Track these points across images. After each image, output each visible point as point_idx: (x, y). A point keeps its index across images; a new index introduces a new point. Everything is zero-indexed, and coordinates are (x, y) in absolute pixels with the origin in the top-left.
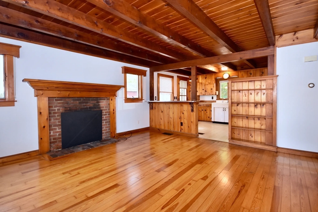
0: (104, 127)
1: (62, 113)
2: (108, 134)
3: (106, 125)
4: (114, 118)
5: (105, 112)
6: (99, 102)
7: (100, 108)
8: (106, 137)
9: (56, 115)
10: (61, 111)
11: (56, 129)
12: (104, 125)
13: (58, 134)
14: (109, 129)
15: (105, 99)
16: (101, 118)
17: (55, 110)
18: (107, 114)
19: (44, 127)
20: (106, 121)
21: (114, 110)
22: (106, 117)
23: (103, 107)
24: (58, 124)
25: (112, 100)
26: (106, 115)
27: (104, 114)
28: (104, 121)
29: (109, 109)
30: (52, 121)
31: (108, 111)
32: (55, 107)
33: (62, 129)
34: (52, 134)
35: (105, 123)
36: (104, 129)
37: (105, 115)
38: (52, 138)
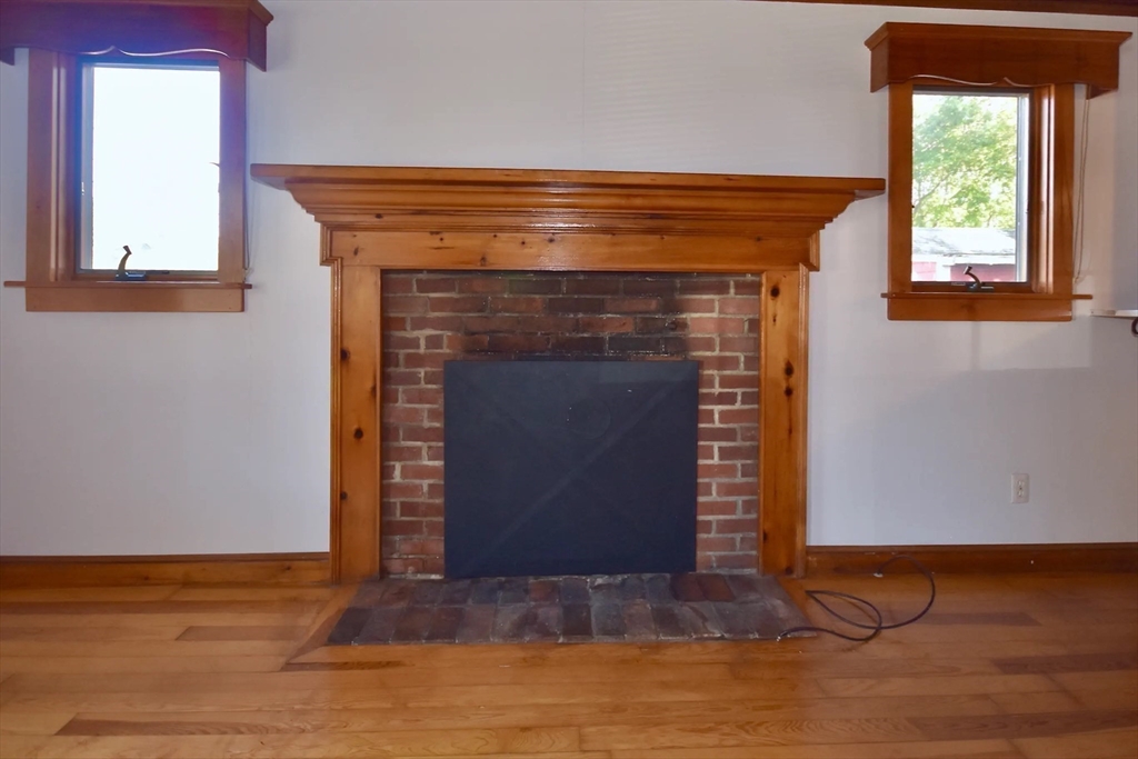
0: (709, 486)
1: (450, 366)
2: (738, 537)
3: (729, 471)
4: (790, 431)
5: (725, 382)
6: (678, 308)
7: (682, 346)
8: (722, 561)
9: (422, 372)
10: (446, 350)
11: (416, 453)
12: (711, 470)
13: (425, 483)
14: (748, 507)
15: (722, 289)
16: (695, 416)
17: (414, 343)
18: (739, 391)
19: (359, 434)
20: (724, 444)
21: (789, 371)
22: (724, 416)
23: (709, 344)
24: (427, 424)
25: (775, 292)
26: (730, 399)
27: (717, 390)
28: (716, 445)
29: (753, 362)
30: (401, 404)
31: (741, 371)
32: (420, 324)
33: (448, 456)
34: (397, 477)
35: (716, 460)
36: (714, 497)
37: (722, 399)
38: (397, 500)
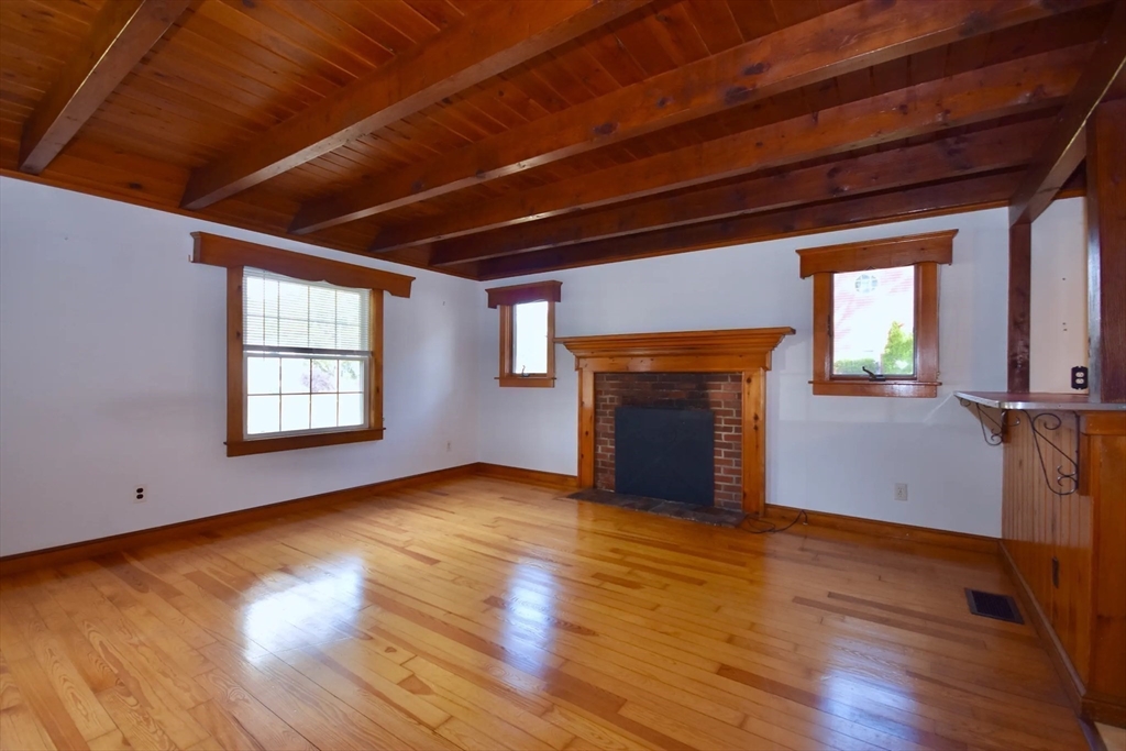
0: (720, 469)
1: (617, 408)
2: (734, 494)
3: (729, 463)
4: (757, 447)
5: (727, 422)
6: (706, 388)
7: (706, 405)
8: (726, 504)
9: (608, 411)
10: (616, 403)
11: (605, 443)
12: (720, 461)
13: (609, 454)
14: (738, 480)
15: (725, 379)
16: (713, 436)
17: (605, 400)
18: (734, 426)
19: (587, 433)
20: (726, 450)
21: (756, 418)
22: (727, 437)
23: (719, 404)
24: (609, 431)
25: (749, 381)
26: (729, 430)
27: (723, 425)
28: (723, 450)
29: (739, 413)
30: (601, 423)
31: (734, 417)
32: (607, 393)
33: (616, 444)
34: (600, 451)
35: (722, 457)
36: (722, 474)
37: (725, 429)
38: (599, 460)
